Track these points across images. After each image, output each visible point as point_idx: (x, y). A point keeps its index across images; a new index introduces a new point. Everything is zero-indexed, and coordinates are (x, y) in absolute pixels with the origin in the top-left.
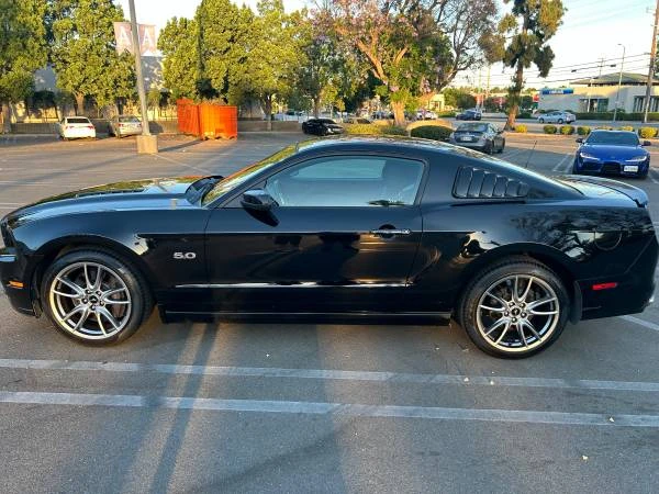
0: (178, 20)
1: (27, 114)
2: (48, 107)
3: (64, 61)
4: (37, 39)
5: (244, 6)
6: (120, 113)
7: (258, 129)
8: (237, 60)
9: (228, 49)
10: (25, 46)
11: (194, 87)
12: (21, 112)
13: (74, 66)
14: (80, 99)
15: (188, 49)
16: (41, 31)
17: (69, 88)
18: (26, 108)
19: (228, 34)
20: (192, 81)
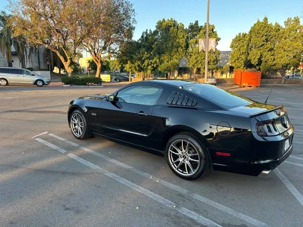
0: (241, 34)
1: (178, 76)
2: (185, 73)
3: (191, 55)
4: (182, 48)
5: (276, 24)
6: (212, 75)
7: (277, 83)
8: (267, 50)
9: (264, 45)
10: (178, 50)
11: (243, 63)
12: (176, 75)
13: (193, 57)
14: (195, 70)
15: (243, 46)
16: (184, 45)
17: (191, 66)
18: (178, 74)
19: (264, 38)
20: (242, 61)
